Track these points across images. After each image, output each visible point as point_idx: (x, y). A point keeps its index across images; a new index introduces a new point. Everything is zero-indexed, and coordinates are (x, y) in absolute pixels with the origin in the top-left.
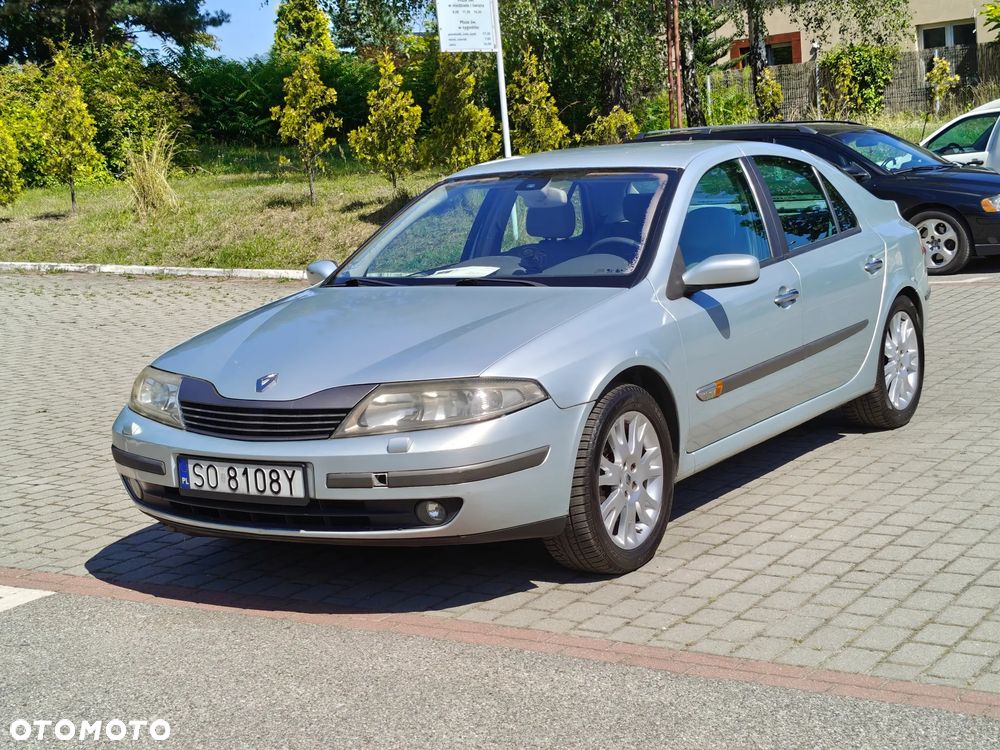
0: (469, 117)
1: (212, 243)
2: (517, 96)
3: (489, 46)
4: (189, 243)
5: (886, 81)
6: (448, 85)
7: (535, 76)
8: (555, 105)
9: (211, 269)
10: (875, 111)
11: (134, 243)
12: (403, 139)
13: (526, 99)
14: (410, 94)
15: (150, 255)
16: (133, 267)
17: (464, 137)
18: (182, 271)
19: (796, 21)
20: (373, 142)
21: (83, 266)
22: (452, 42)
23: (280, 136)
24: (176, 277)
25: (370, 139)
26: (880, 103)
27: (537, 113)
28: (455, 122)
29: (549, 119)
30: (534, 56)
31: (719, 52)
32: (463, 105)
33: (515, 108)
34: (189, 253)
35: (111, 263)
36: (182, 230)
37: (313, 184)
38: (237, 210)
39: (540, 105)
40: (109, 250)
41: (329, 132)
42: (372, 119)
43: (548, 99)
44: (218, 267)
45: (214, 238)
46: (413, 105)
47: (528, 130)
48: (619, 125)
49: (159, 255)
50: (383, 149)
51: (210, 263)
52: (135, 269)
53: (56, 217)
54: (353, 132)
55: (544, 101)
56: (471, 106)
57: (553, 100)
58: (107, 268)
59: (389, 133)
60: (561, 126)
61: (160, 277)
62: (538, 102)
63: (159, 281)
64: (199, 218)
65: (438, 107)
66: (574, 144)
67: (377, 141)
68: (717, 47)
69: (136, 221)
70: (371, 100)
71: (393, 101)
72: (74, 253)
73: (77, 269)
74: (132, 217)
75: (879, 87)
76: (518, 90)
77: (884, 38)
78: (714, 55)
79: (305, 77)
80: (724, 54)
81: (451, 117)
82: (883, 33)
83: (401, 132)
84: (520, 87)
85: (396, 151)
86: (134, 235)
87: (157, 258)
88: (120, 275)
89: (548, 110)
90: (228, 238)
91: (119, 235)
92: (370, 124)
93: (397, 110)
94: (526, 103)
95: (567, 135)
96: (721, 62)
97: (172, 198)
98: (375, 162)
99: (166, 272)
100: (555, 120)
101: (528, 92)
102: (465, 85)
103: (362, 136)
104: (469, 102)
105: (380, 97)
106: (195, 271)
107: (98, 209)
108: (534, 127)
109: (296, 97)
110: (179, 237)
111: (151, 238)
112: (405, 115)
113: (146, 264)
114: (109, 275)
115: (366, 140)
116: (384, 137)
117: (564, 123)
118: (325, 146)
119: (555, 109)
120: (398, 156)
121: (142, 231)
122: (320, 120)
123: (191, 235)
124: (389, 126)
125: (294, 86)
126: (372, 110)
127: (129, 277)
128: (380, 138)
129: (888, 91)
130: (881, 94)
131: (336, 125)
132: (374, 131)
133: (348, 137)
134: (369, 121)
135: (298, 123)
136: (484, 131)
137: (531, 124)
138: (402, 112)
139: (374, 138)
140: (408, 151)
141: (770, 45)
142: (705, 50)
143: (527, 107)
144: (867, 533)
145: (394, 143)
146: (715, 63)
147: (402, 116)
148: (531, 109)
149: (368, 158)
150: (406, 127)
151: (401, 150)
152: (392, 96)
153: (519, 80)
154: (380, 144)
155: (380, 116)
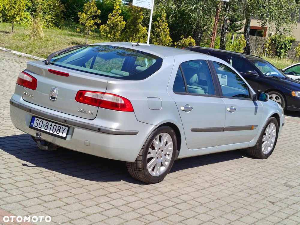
0: (139, 28)
1: (49, 51)
2: (158, 26)
3: (149, 7)
4: (43, 50)
5: (289, 49)
6: (134, 17)
7: (164, 20)
8: (169, 31)
10: (283, 57)
11: (26, 46)
12: (117, 31)
13: (160, 27)
14: (123, 17)
15: (30, 51)
16: (22, 53)
17: (136, 35)
18: (37, 58)
19: (259, 23)
20: (107, 30)
21: (7, 50)
22: (137, 3)
23: (79, 21)
24: (34, 59)
25: (106, 29)
26: (285, 55)
27: (162, 33)
28: (134, 29)
29: (166, 35)
30: (165, 14)
32: (138, 24)
33: (155, 29)
34: (41, 53)
35: (16, 51)
37: (87, 39)
38: (62, 43)
40: (17, 47)
41: (96, 24)
42: (109, 22)
43: (167, 28)
45: (51, 50)
46: (123, 21)
47: (159, 38)
48: (189, 42)
49: (32, 51)
50: (110, 33)
51: (46, 57)
52: (23, 54)
53: (6, 33)
54: (102, 25)
55: (166, 29)
56: (140, 25)
57: (169, 29)
58: (14, 52)
59: (113, 28)
60: (170, 38)
62: (163, 29)
63: (28, 60)
64: (49, 42)
65: (129, 23)
66: (173, 46)
67: (108, 30)
68: (239, 26)
69: (29, 39)
70: (109, 17)
71: (117, 18)
72: (7, 45)
73: (5, 50)
74: (28, 37)
75: (286, 50)
76: (158, 24)
77: (283, 34)
78: (237, 29)
79: (91, 5)
80: (241, 29)
81: (133, 27)
82: (283, 32)
83: (117, 29)
84: (158, 23)
85: (114, 35)
86: (27, 43)
87: (31, 52)
88: (18, 55)
89: (166, 32)
91: (22, 42)
92: (108, 24)
93: (117, 21)
94: (160, 28)
95: (172, 42)
97: (42, 35)
98: (107, 37)
99: (32, 57)
100: (168, 36)
101: (161, 25)
102: (140, 18)
103: (104, 27)
104: (140, 24)
105: (113, 16)
107: (20, 33)
109: (87, 10)
110: (41, 47)
111: (32, 46)
112: (119, 23)
113: (27, 53)
114: (14, 54)
115: (105, 29)
116: (111, 29)
117: (171, 38)
118: (93, 28)
119: (169, 32)
120: (115, 36)
121: (30, 43)
122: (93, 19)
123: (44, 47)
124: (113, 26)
125: (87, 7)
126: (109, 20)
127: (20, 56)
128: (110, 29)
129: (289, 52)
130: (286, 52)
131: (99, 22)
132: (108, 27)
133: (100, 27)
134: (107, 23)
135: (86, 19)
136: (143, 34)
137: (160, 36)
138: (119, 22)
139: (108, 29)
140: (118, 35)
141: (257, 30)
142: (235, 26)
143: (160, 30)
144: (168, 200)
145: (114, 32)
146: (237, 31)
147: (118, 24)
148: (161, 31)
149: (105, 35)
150: (119, 28)
151: (116, 34)
152: (117, 16)
153: (159, 21)
154: (110, 31)
155: (111, 22)
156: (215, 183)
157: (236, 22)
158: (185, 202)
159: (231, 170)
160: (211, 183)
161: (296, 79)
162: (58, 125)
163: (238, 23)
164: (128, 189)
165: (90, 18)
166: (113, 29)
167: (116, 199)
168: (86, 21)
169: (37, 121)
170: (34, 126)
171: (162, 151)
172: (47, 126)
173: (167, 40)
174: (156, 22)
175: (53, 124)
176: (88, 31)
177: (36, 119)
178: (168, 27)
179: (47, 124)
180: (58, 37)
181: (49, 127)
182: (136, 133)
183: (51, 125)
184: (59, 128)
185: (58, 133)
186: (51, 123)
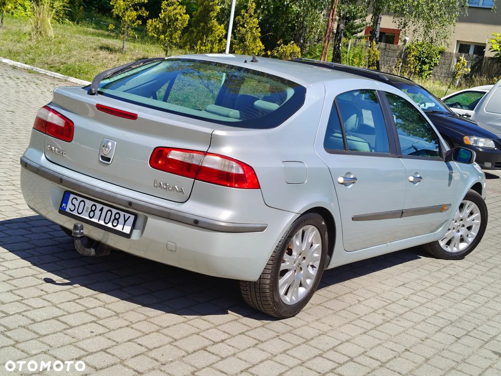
0: (212, 27)
1: (63, 61)
2: (241, 23)
4: (52, 58)
5: (435, 64)
6: (205, 7)
7: (253, 14)
8: (260, 32)
9: (58, 74)
10: (426, 77)
11: (24, 51)
12: (176, 30)
13: (245, 26)
14: (185, 7)
15: (30, 59)
16: (19, 63)
17: (207, 37)
18: (42, 71)
19: (395, 22)
20: (159, 28)
23: (113, 13)
24: (38, 73)
25: (158, 26)
26: (429, 74)
27: (249, 34)
28: (203, 27)
29: (255, 39)
30: (254, 4)
31: (359, 30)
32: (211, 19)
33: (238, 29)
34: (49, 63)
35: (9, 58)
36: (51, 50)
37: (126, 43)
38: (83, 47)
39: (252, 30)
40: (10, 52)
41: (139, 17)
42: (162, 16)
43: (257, 28)
44: (62, 74)
45: (66, 58)
46: (186, 14)
47: (243, 42)
48: (291, 51)
49: (34, 60)
50: (164, 33)
51: (58, 71)
52: (19, 64)
54: (150, 20)
55: (255, 29)
56: (214, 21)
57: (259, 29)
58: (5, 61)
59: (170, 24)
60: (261, 44)
61: (30, 71)
62: (251, 29)
63: (28, 74)
64: (63, 46)
65: (197, 18)
66: (266, 56)
67: (161, 28)
68: (358, 27)
69: (29, 40)
70: (163, 5)
71: (175, 9)
74: (28, 37)
75: (432, 66)
76: (242, 20)
77: (434, 41)
78: (356, 30)
80: (361, 31)
81: (202, 24)
82: (434, 38)
83: (175, 26)
84: (243, 18)
85: (171, 36)
86: (25, 47)
87: (32, 61)
88: (11, 66)
89: (255, 34)
90: (73, 60)
91: (18, 45)
92: (160, 19)
93: (176, 14)
94: (245, 28)
95: (263, 49)
96: (359, 35)
97: (51, 33)
98: (158, 39)
99: (34, 69)
100: (258, 40)
101: (247, 22)
102: (213, 10)
103: (154, 24)
104: (214, 19)
105: (168, 5)
106: (49, 73)
107: (15, 29)
108: (246, 41)
110: (48, 53)
111: (33, 51)
112: (180, 18)
113: (26, 63)
114: (5, 64)
115: (156, 26)
116: (166, 26)
117: (263, 43)
118: (135, 24)
119: (259, 34)
120: (171, 38)
121: (30, 46)
122: (136, 10)
123: (54, 54)
124: (170, 21)
126: (162, 11)
127: (14, 68)
128: (163, 26)
129: (436, 68)
130: (431, 70)
131: (144, 15)
132: (161, 22)
133: (147, 23)
134: (159, 17)
135: (124, 9)
136: (218, 36)
137: (245, 39)
138: (178, 16)
139: (160, 26)
140: (177, 37)
141: (385, 33)
142: (352, 27)
143: (245, 30)
144: (320, 355)
145: (171, 31)
146: (356, 35)
147: (178, 18)
148: (247, 31)
149: (155, 36)
150: (179, 24)
151: (174, 36)
152: (175, 6)
153: (244, 15)
154: (163, 30)
155: (166, 15)
156: (390, 315)
157: (354, 20)
158: (352, 359)
159: (406, 285)
160: (384, 314)
161: (463, 115)
162: (114, 211)
163: (358, 22)
164: (243, 333)
165: (130, 7)
166: (169, 26)
167: (226, 357)
168: (124, 12)
169: (74, 201)
170: (68, 210)
171: (304, 258)
172: (94, 211)
173: (257, 47)
174: (239, 17)
175: (106, 208)
176: (127, 28)
177: (72, 196)
178: (258, 26)
179: (94, 208)
180: (77, 38)
181: (98, 213)
182: (261, 229)
183: (101, 210)
184: (117, 216)
185: (115, 224)
186: (102, 206)
